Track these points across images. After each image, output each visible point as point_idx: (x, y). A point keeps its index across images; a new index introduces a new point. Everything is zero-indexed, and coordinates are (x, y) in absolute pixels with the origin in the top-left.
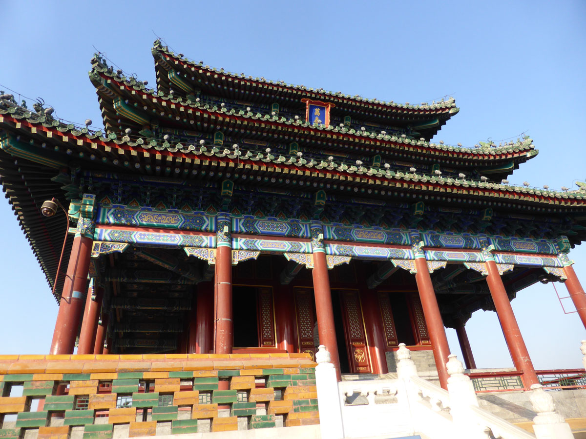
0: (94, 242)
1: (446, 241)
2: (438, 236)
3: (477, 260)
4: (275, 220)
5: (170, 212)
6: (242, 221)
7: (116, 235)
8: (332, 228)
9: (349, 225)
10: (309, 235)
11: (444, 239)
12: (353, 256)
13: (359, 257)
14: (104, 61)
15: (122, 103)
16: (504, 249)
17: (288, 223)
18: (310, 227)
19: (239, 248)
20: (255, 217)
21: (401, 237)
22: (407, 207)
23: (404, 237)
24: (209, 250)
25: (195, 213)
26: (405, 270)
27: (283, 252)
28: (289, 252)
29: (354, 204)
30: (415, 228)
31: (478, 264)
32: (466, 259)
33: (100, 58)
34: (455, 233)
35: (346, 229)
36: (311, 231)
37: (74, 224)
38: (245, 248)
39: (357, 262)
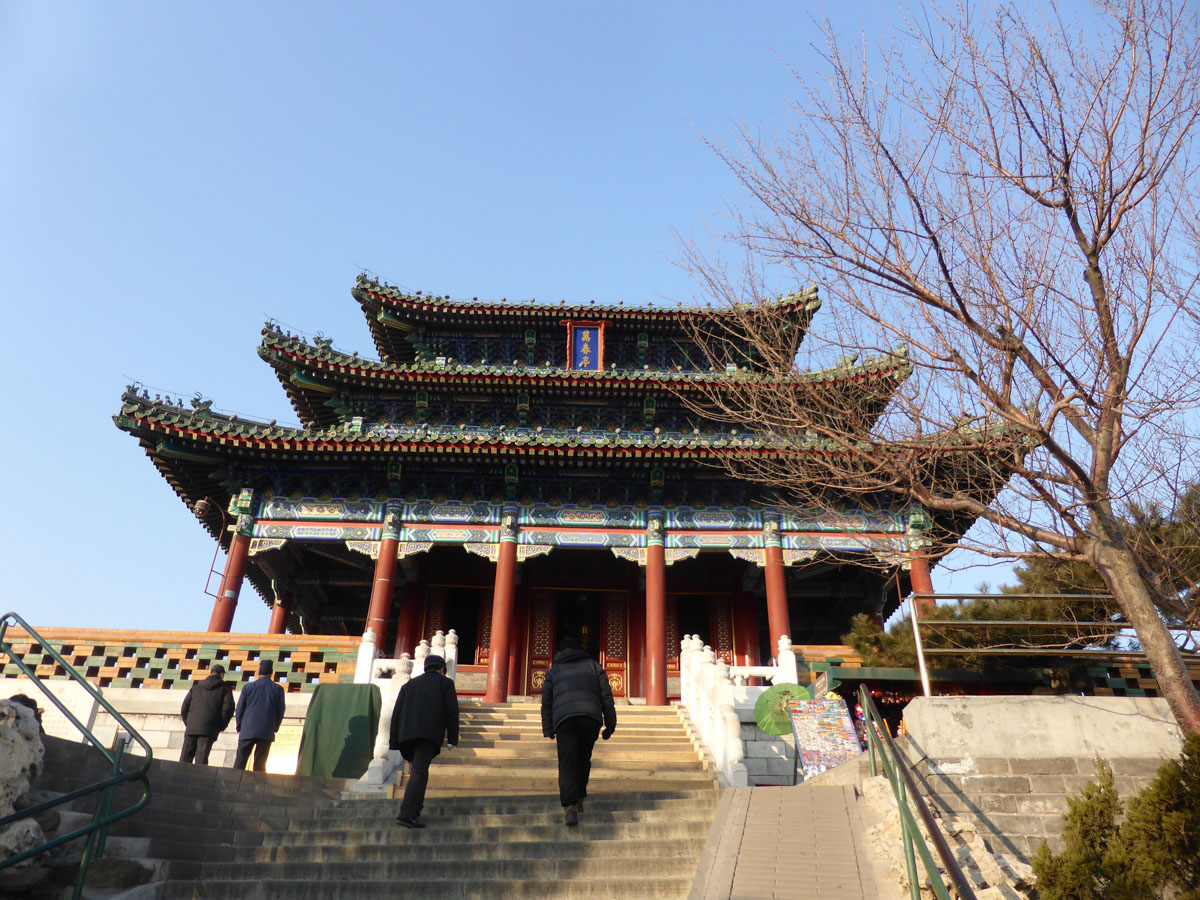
0: (253, 540)
2: (692, 514)
3: (750, 545)
4: (457, 504)
5: (333, 502)
6: (415, 507)
7: (274, 531)
12: (555, 545)
13: (562, 546)
14: (278, 327)
15: (298, 375)
16: (802, 528)
17: (472, 507)
19: (407, 539)
20: (432, 502)
22: (643, 476)
24: (373, 543)
25: (362, 502)
26: (630, 562)
27: (463, 543)
28: (469, 542)
31: (753, 551)
32: (731, 544)
33: (271, 327)
37: (233, 521)
38: (413, 539)
39: (560, 553)
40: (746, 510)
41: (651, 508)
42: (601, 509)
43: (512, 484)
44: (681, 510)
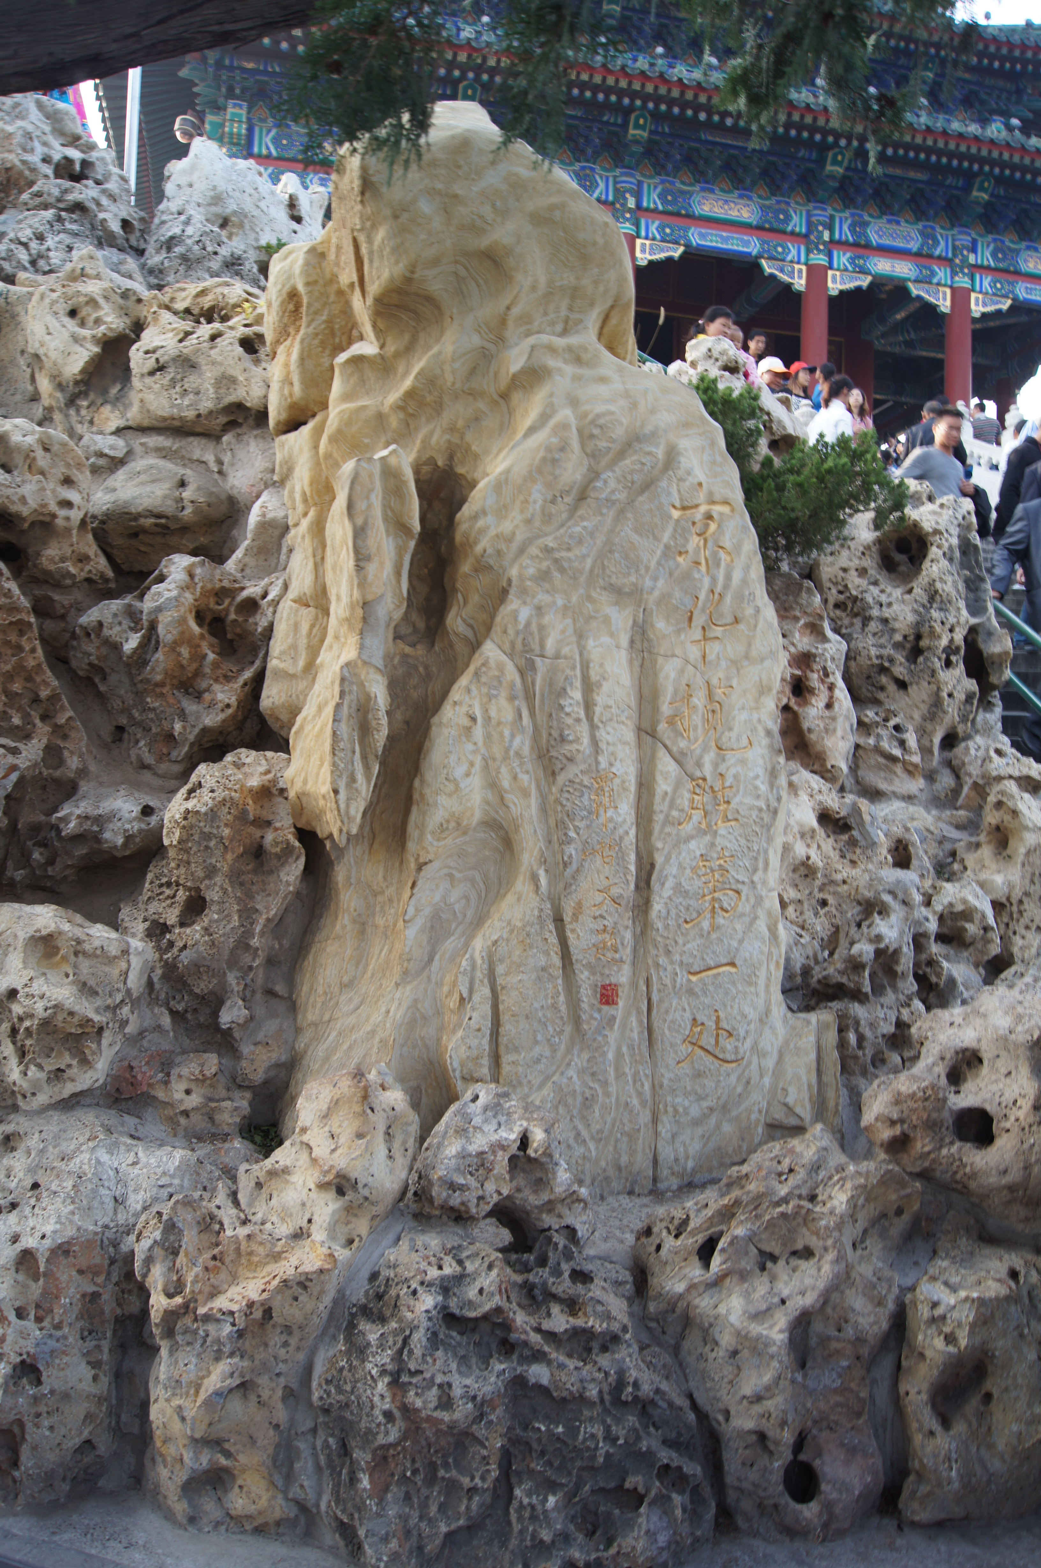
1: (880, 237)
2: (867, 224)
8: (655, 188)
9: (691, 185)
10: (611, 198)
11: (877, 233)
18: (615, 183)
21: (788, 218)
23: (795, 219)
29: (707, 142)
30: (822, 202)
34: (907, 221)
35: (683, 192)
36: (616, 190)
40: (933, 228)
41: (816, 208)
42: (750, 198)
43: (637, 142)
44: (852, 215)
